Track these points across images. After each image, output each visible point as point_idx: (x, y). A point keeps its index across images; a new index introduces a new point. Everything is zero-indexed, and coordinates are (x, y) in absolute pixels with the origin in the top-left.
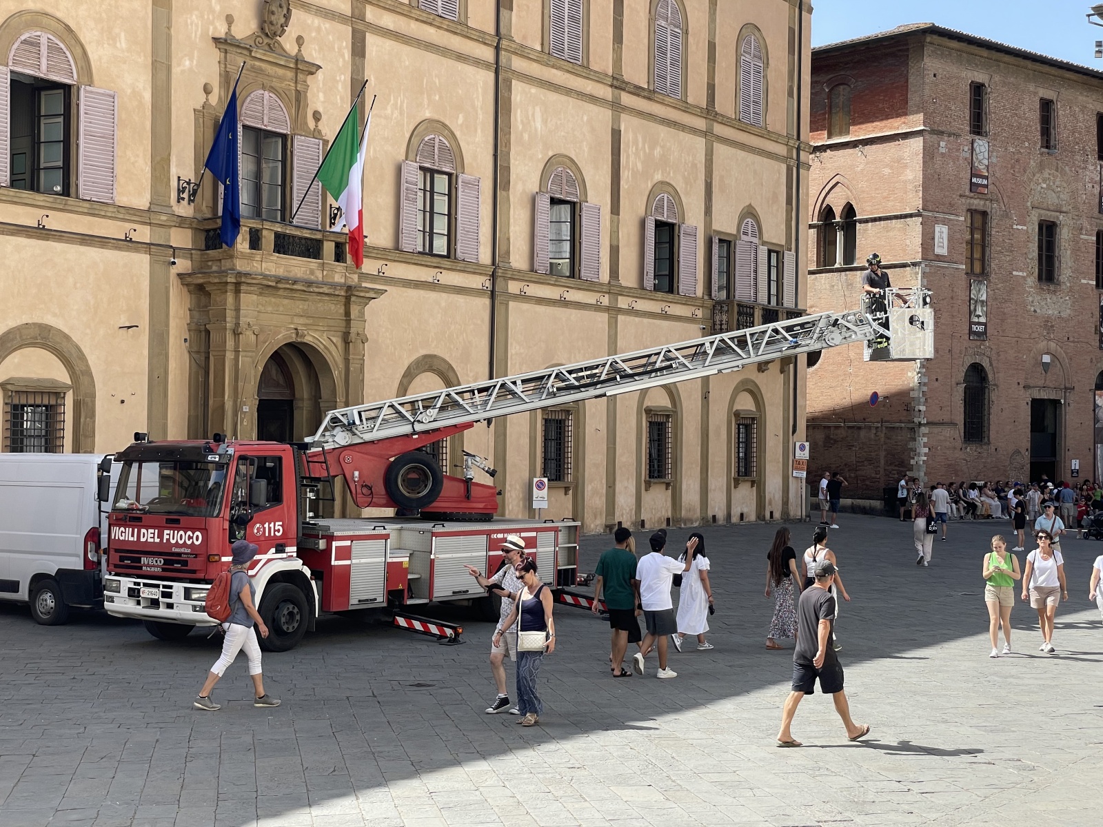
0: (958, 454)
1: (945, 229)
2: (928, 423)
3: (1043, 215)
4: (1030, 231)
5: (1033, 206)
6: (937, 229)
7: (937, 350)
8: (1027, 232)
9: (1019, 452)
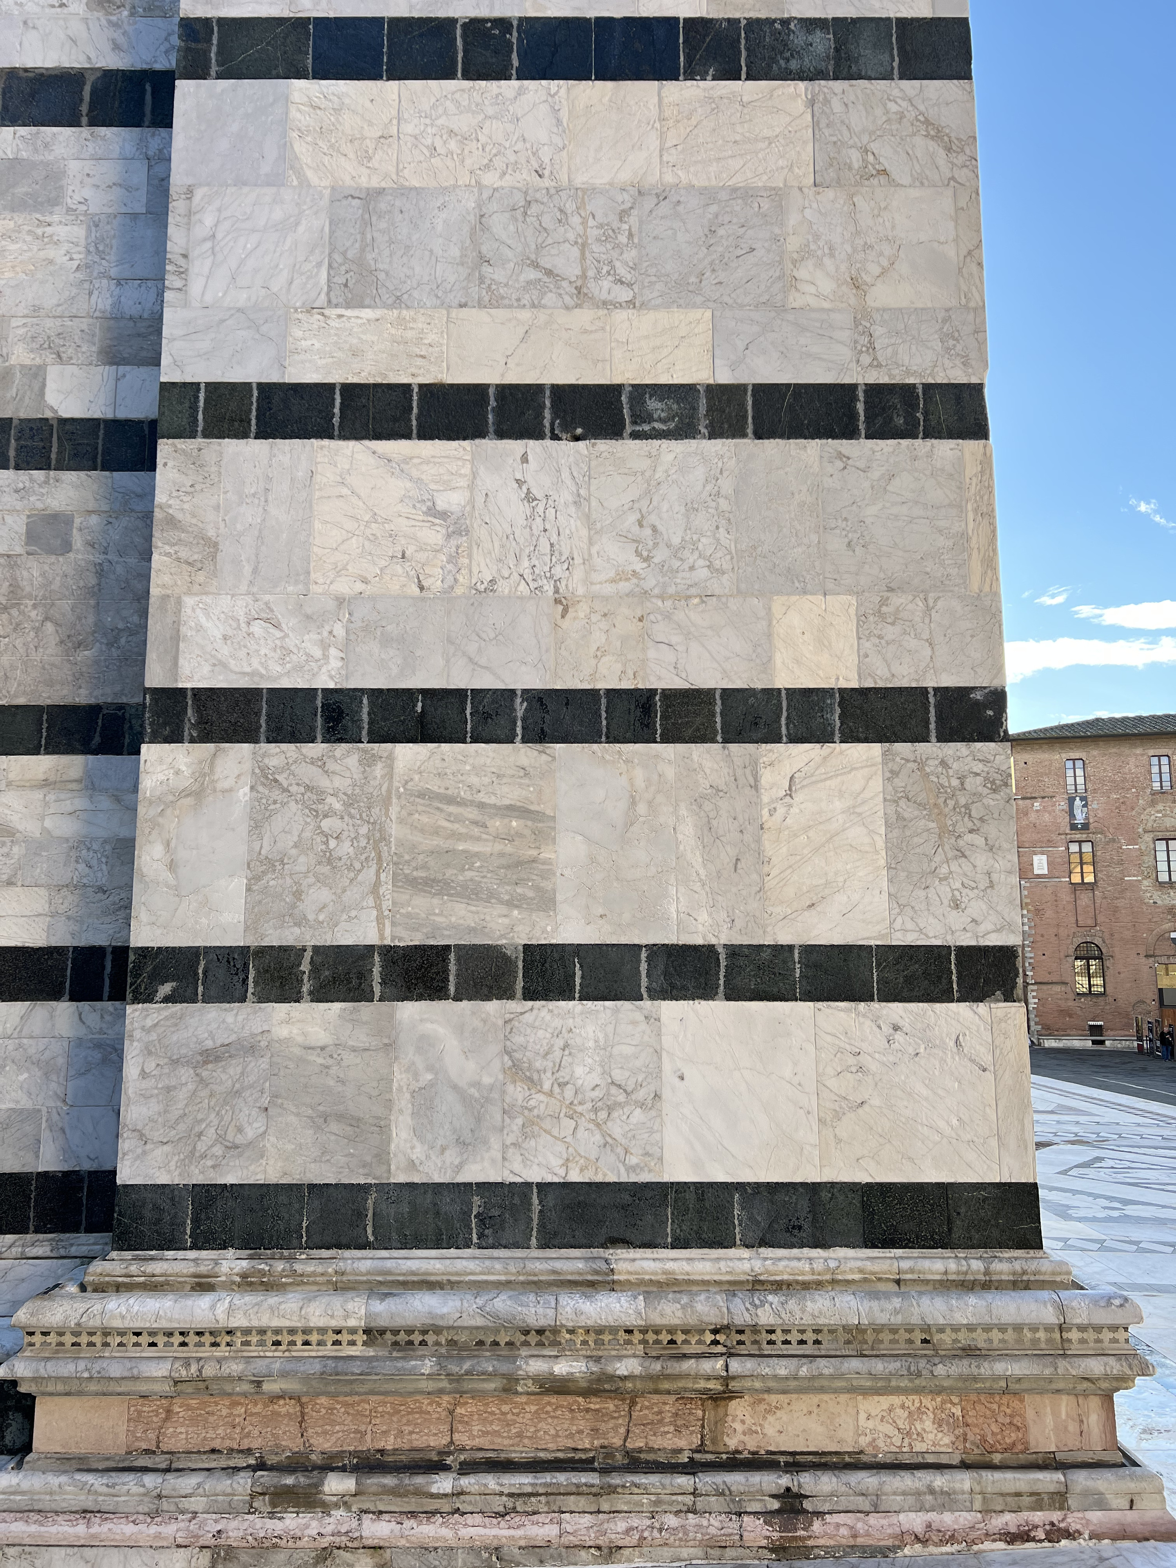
0: (1071, 1003)
1: (1044, 857)
2: (1036, 983)
3: (1160, 836)
4: (1143, 848)
5: (1145, 831)
6: (1036, 859)
7: (1042, 936)
8: (1140, 849)
9: (1144, 1002)
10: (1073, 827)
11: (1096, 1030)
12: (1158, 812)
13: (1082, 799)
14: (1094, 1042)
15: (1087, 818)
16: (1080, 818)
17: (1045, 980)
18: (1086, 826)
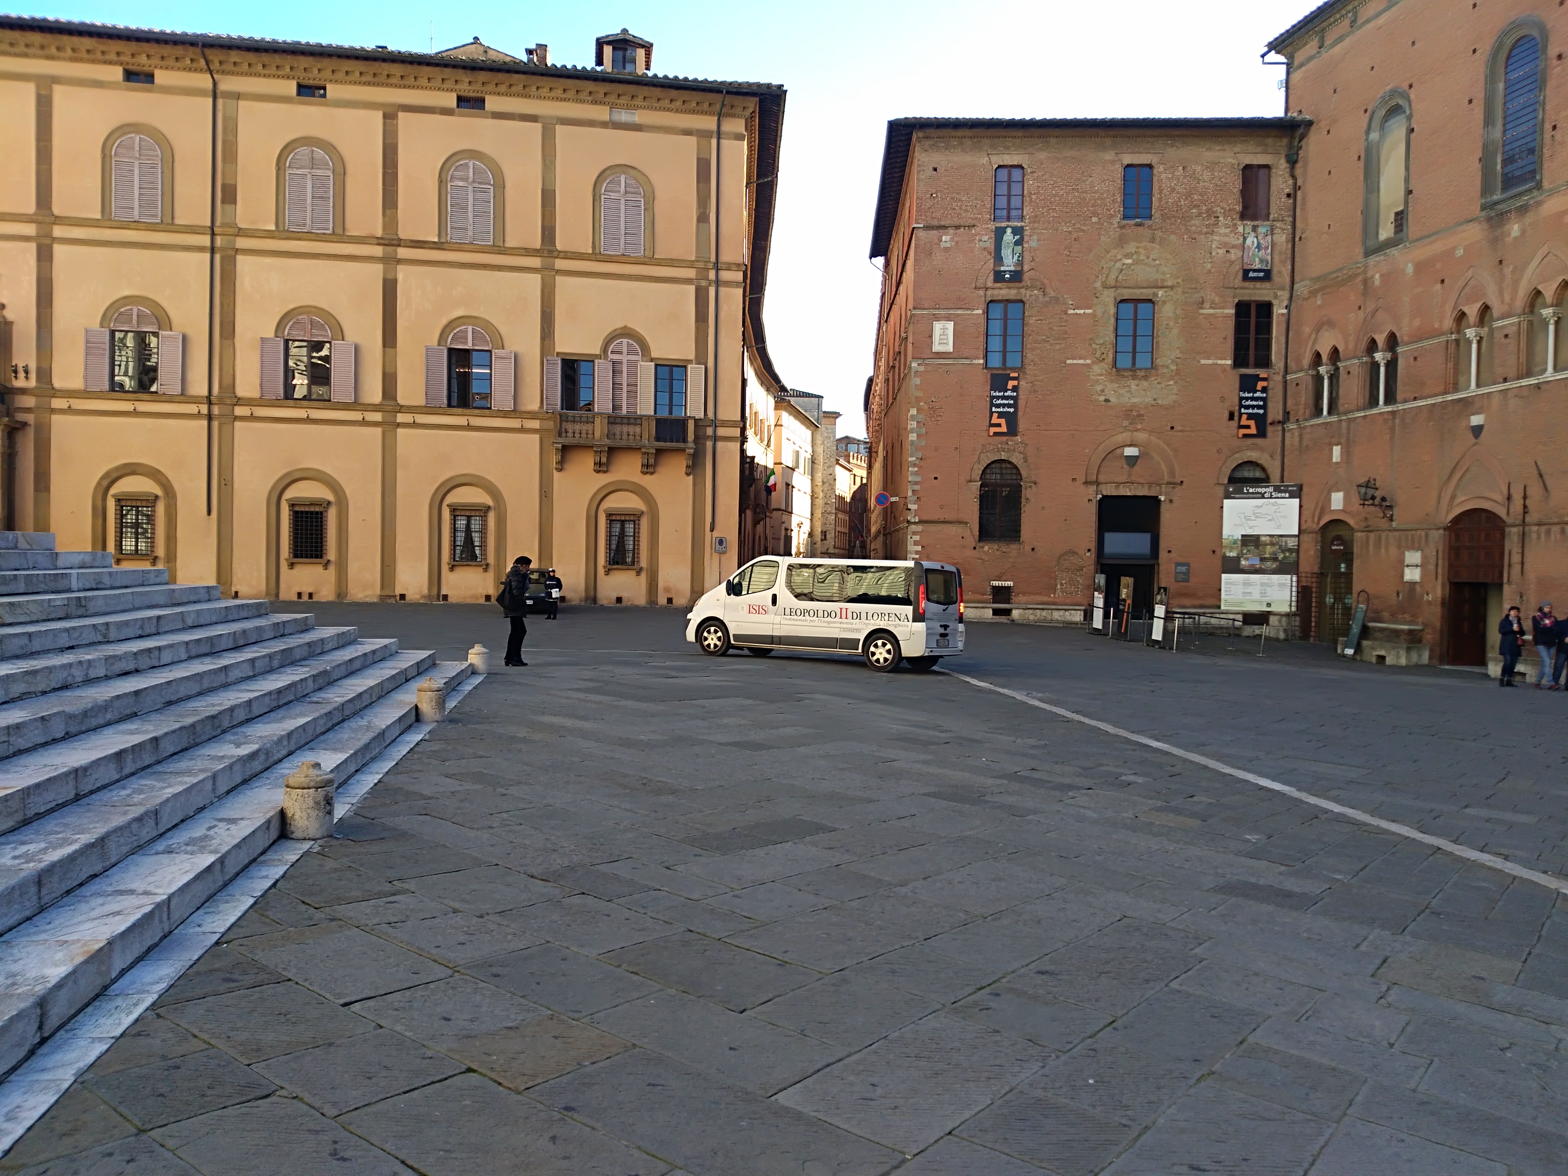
1: (950, 325)
2: (922, 522)
3: (1127, 294)
4: (1099, 313)
5: (1106, 286)
6: (938, 326)
7: (936, 450)
8: (1094, 315)
9: (1074, 553)
10: (999, 277)
11: (1001, 594)
12: (1127, 256)
13: (1016, 231)
14: (996, 612)
15: (1020, 263)
16: (1009, 263)
17: (935, 517)
18: (1017, 276)
